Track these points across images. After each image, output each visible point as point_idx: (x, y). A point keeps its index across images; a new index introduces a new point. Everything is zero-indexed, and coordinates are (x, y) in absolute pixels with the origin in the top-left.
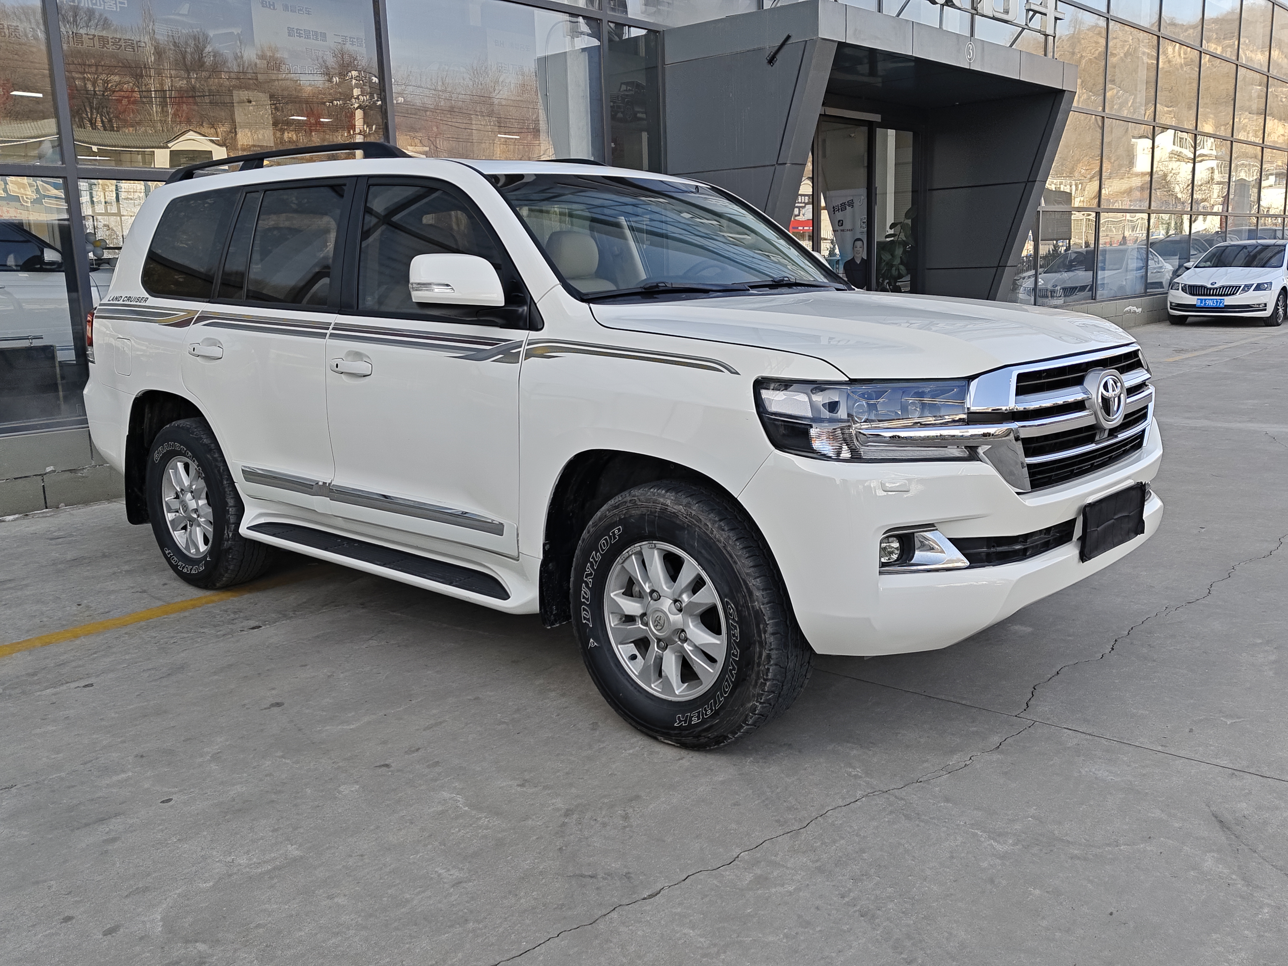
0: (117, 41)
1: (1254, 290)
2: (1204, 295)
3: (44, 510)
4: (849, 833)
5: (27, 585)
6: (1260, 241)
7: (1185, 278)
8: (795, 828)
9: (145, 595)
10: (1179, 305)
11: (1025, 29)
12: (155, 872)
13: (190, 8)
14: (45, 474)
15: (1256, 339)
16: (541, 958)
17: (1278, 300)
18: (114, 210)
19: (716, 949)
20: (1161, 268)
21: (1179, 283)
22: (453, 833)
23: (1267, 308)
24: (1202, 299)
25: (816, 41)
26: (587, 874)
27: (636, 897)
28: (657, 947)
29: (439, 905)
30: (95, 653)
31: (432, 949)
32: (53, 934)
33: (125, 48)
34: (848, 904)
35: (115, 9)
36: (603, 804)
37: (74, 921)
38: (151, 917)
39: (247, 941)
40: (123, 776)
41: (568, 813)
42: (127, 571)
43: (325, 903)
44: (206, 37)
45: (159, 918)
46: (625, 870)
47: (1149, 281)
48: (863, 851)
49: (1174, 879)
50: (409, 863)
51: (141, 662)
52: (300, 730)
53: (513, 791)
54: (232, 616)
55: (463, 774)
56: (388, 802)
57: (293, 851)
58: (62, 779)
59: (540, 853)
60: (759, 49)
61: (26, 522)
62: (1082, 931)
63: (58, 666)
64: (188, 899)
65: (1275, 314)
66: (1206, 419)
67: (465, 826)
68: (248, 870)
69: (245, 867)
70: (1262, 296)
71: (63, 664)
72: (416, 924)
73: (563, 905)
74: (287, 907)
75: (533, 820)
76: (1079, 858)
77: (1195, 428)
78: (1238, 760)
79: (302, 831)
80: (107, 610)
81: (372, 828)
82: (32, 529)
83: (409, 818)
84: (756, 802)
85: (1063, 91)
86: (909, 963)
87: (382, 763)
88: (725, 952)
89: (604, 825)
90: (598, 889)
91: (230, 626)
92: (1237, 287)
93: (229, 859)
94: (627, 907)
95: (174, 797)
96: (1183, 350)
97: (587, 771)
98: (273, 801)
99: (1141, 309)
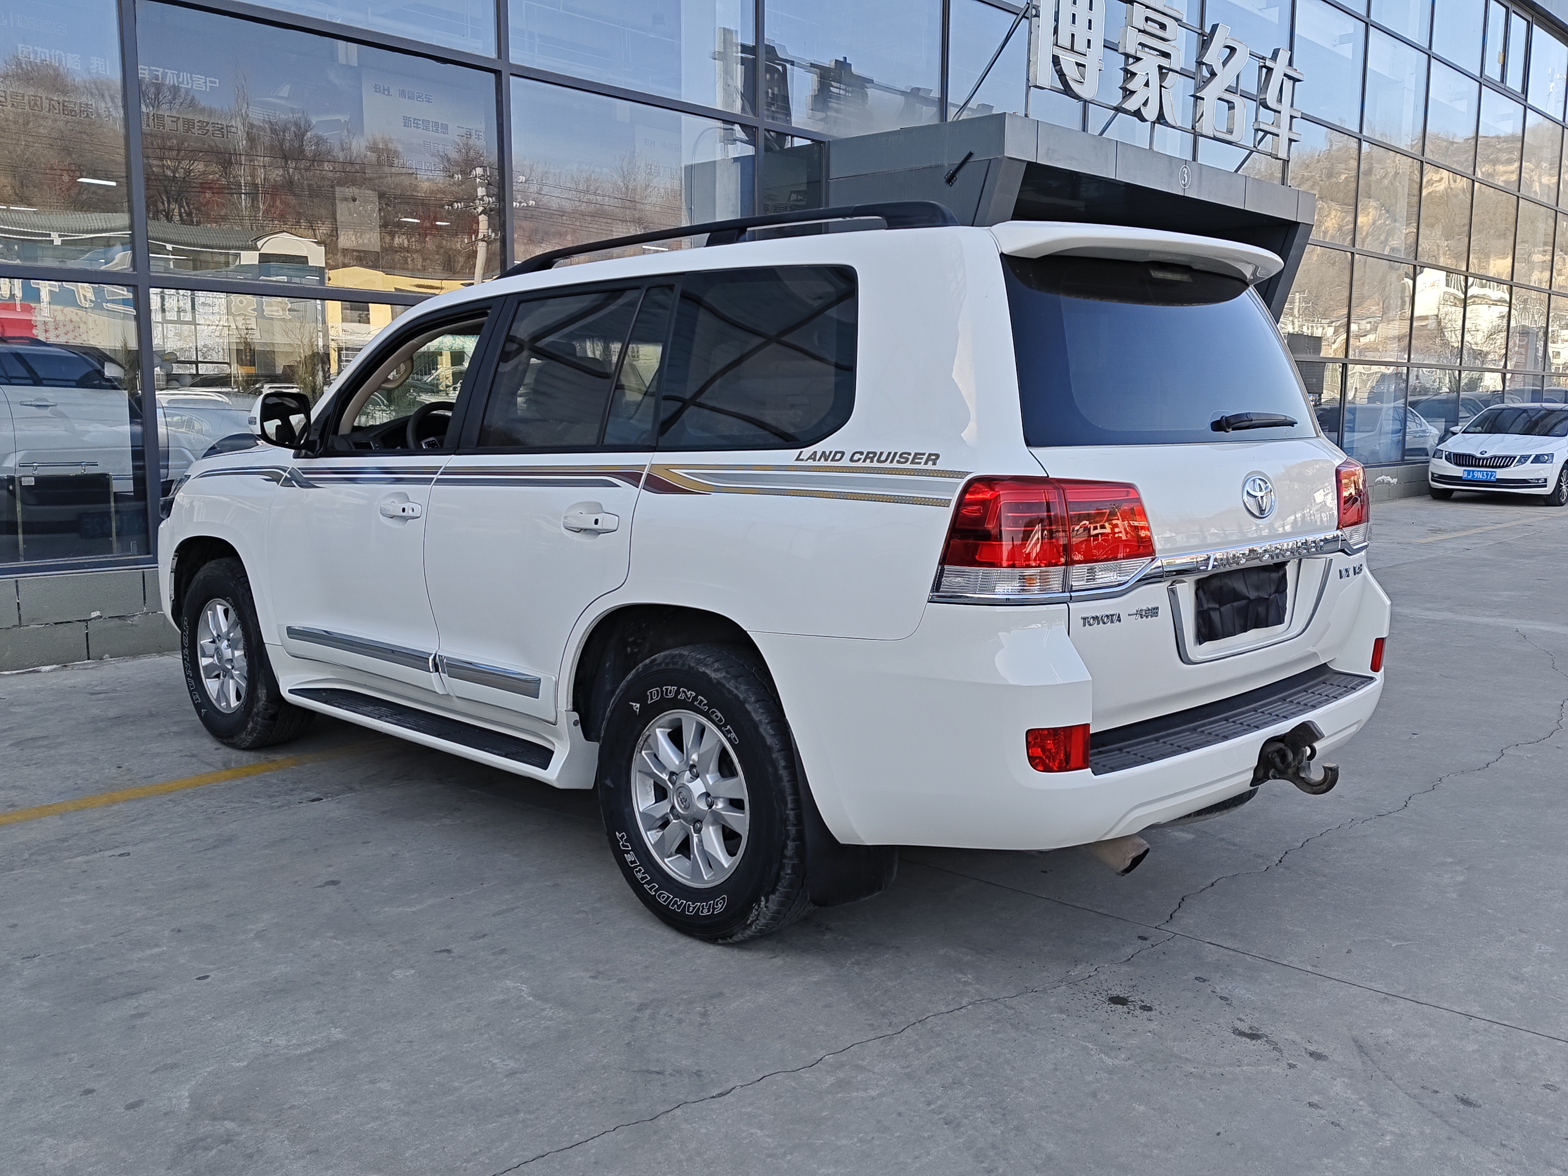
0: (203, 125)
1: (1532, 463)
2: (1472, 466)
3: (86, 661)
4: (947, 1040)
5: (62, 744)
6: (1545, 405)
7: (1450, 445)
8: (889, 1033)
9: (194, 760)
10: (1441, 476)
11: (1253, 151)
12: (185, 1049)
13: (290, 90)
14: (90, 620)
15: (1531, 520)
16: (593, 1151)
17: (1561, 475)
18: (188, 317)
19: (782, 1150)
20: (1424, 431)
21: (1442, 451)
22: (512, 1023)
23: (1548, 484)
24: (1470, 471)
25: (1001, 160)
26: (654, 1069)
27: (704, 1095)
28: (720, 1145)
29: (490, 1095)
30: (134, 820)
31: (476, 1138)
32: (72, 1106)
33: (213, 134)
34: (933, 1111)
35: (204, 89)
36: (682, 999)
37: (95, 1094)
38: (178, 1094)
39: (279, 1121)
40: (157, 950)
41: (641, 1008)
42: (176, 733)
43: (366, 1087)
44: (308, 123)
45: (187, 1094)
46: (697, 1068)
47: (1406, 447)
48: (959, 1059)
49: (1294, 1102)
50: (462, 1052)
51: (184, 832)
52: (355, 911)
53: (584, 983)
54: (291, 786)
55: (531, 963)
56: (445, 989)
57: (337, 1034)
58: (90, 951)
59: (605, 1047)
60: (937, 167)
61: (64, 673)
62: (1183, 1150)
63: (92, 832)
64: (219, 1078)
65: (1557, 492)
66: (1449, 611)
67: (526, 1016)
68: (286, 1051)
69: (283, 1049)
70: (1541, 470)
71: (98, 831)
72: (462, 1112)
73: (623, 1100)
74: (325, 1089)
75: (603, 1013)
76: (1195, 1076)
77: (1433, 621)
78: (1395, 984)
79: (348, 1014)
80: (150, 774)
81: (425, 1014)
82: (70, 682)
83: (467, 1006)
84: (851, 1005)
85: (1297, 224)
86: (989, 1172)
87: (444, 948)
88: (792, 1154)
89: (680, 1021)
90: (663, 1085)
91: (287, 797)
92: (1511, 457)
93: (267, 1039)
94: (693, 1105)
95: (212, 975)
96: (1440, 530)
97: (669, 965)
98: (319, 983)
99: (1396, 480)
